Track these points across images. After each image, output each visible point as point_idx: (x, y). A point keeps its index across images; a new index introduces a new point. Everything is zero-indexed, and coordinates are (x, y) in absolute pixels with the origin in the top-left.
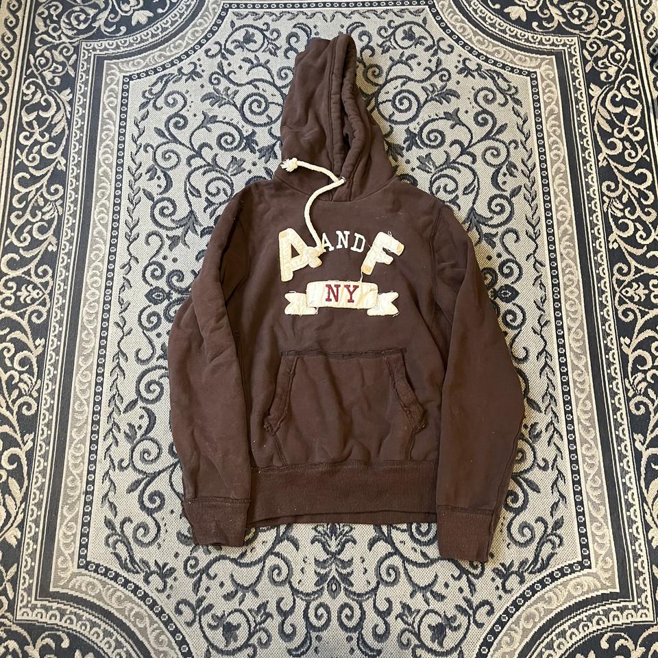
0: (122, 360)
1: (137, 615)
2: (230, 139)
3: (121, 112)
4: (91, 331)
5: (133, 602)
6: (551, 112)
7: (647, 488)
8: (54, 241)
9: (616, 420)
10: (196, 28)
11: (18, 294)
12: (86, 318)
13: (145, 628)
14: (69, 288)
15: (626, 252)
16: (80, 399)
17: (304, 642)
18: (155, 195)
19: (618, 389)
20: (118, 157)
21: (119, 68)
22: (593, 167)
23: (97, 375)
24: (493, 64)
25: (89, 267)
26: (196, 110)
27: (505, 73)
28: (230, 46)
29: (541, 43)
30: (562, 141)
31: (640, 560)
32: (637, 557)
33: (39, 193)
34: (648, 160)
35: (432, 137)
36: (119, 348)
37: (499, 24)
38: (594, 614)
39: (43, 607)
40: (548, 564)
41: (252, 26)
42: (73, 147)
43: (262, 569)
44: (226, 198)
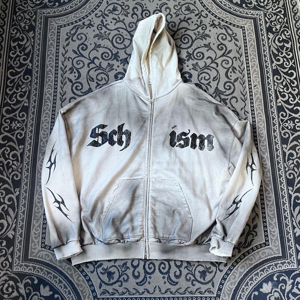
1: (68, 268)
2: (107, 55)
3: (57, 42)
4: (45, 142)
5: (67, 263)
6: (252, 44)
7: (294, 210)
8: (27, 101)
9: (280, 181)
10: (91, 4)
11: (11, 125)
12: (42, 136)
13: (72, 274)
14: (34, 123)
15: (284, 107)
16: (40, 173)
17: (144, 279)
18: (73, 81)
19: (281, 167)
20: (56, 63)
21: (55, 22)
22: (270, 69)
24: (226, 23)
25: (43, 113)
26: (91, 42)
27: (231, 26)
28: (106, 12)
29: (247, 13)
30: (256, 58)
31: (290, 242)
32: (289, 240)
33: (20, 79)
34: (294, 66)
35: (198, 55)
37: (228, 5)
38: (271, 266)
39: (26, 265)
40: (251, 244)
41: (116, 4)
42: (35, 58)
44: (106, 82)
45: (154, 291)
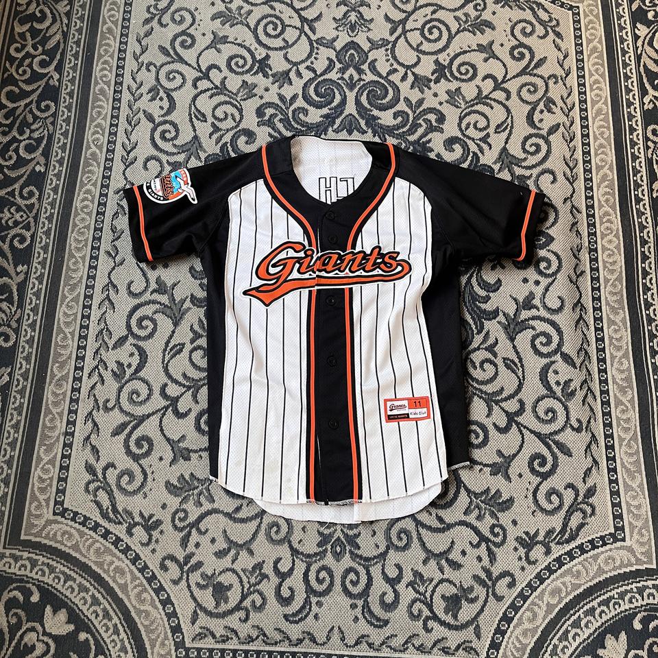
0: (111, 292)
1: (117, 569)
2: (241, 62)
3: (123, 27)
4: (79, 259)
5: (114, 555)
6: (594, 50)
8: (42, 160)
9: (656, 381)
12: (74, 245)
13: (126, 585)
14: (56, 212)
16: (64, 332)
17: (303, 607)
18: (156, 117)
20: (117, 75)
22: (638, 110)
23: (84, 307)
25: (80, 190)
26: (206, 27)
27: (547, 4)
30: (605, 81)
33: (28, 109)
35: (463, 69)
36: (110, 279)
39: (12, 556)
40: (577, 535)
42: (68, 61)
43: (259, 526)
44: (234, 124)
45: (328, 638)
